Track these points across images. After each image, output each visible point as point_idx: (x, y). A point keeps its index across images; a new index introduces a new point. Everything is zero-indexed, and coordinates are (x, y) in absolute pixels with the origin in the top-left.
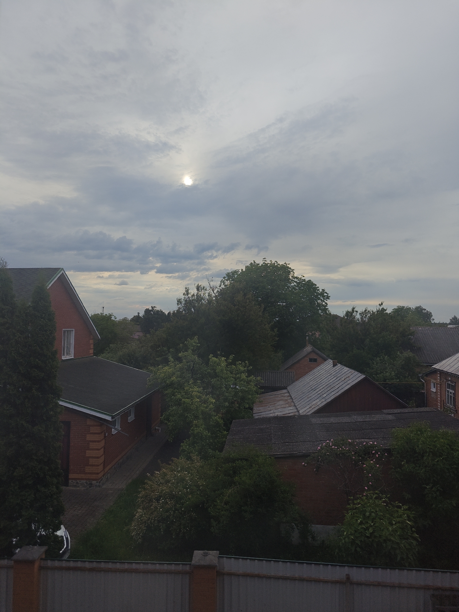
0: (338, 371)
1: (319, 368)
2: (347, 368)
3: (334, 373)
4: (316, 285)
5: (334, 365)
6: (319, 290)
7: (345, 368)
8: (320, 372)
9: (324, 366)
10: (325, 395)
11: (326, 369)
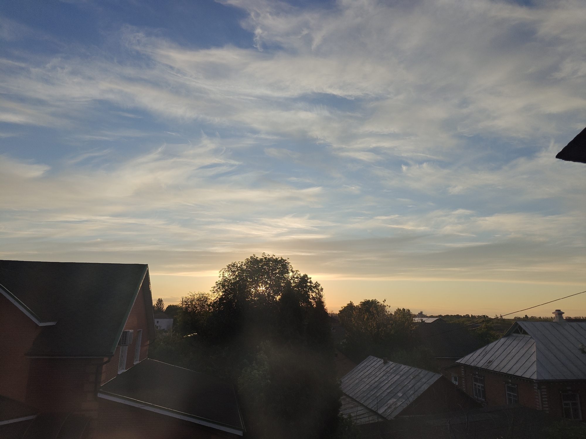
0: (394, 368)
1: (363, 365)
2: (406, 366)
3: (392, 371)
5: (385, 363)
7: (403, 366)
8: (368, 368)
9: (370, 363)
10: (400, 394)
11: (376, 366)
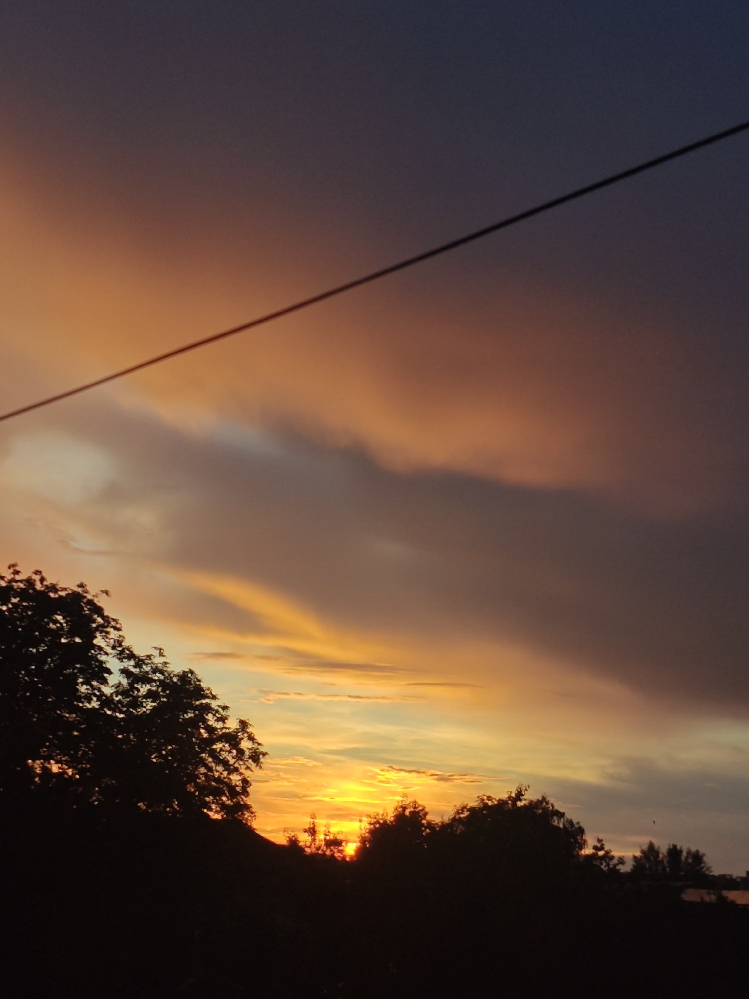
4: (214, 697)
6: (223, 719)
